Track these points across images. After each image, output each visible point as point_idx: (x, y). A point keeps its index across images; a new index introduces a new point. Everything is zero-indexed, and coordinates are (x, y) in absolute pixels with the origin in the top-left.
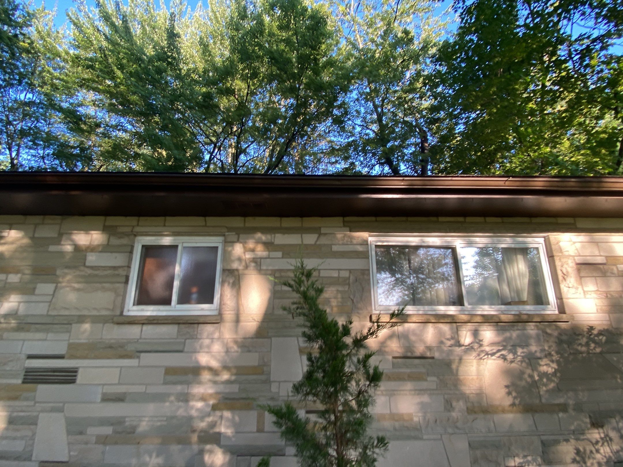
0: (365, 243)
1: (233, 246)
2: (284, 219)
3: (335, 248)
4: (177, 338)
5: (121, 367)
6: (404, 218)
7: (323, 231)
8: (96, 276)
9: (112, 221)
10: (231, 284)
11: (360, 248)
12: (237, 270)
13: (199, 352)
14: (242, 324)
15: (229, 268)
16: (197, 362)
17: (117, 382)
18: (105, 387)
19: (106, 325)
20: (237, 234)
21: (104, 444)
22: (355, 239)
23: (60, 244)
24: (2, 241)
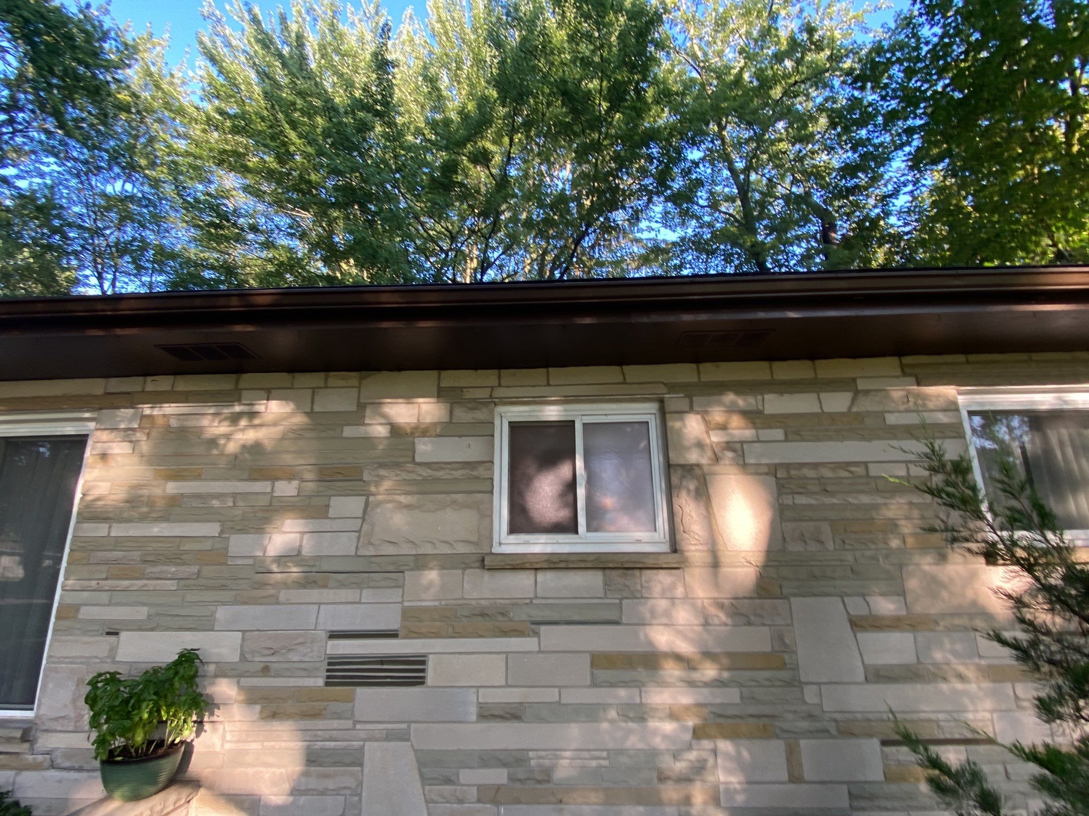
0: (952, 407)
1: (682, 419)
2: (777, 365)
3: (891, 419)
4: (606, 597)
5: (507, 653)
6: (1023, 356)
7: (861, 385)
8: (438, 480)
9: (453, 378)
10: (693, 494)
11: (943, 418)
12: (699, 465)
13: (650, 625)
14: (725, 570)
15: (682, 462)
16: (650, 643)
17: (503, 683)
18: (481, 691)
19: (468, 571)
20: (686, 396)
21: (495, 802)
22: (931, 401)
23: (364, 424)
24: (257, 421)
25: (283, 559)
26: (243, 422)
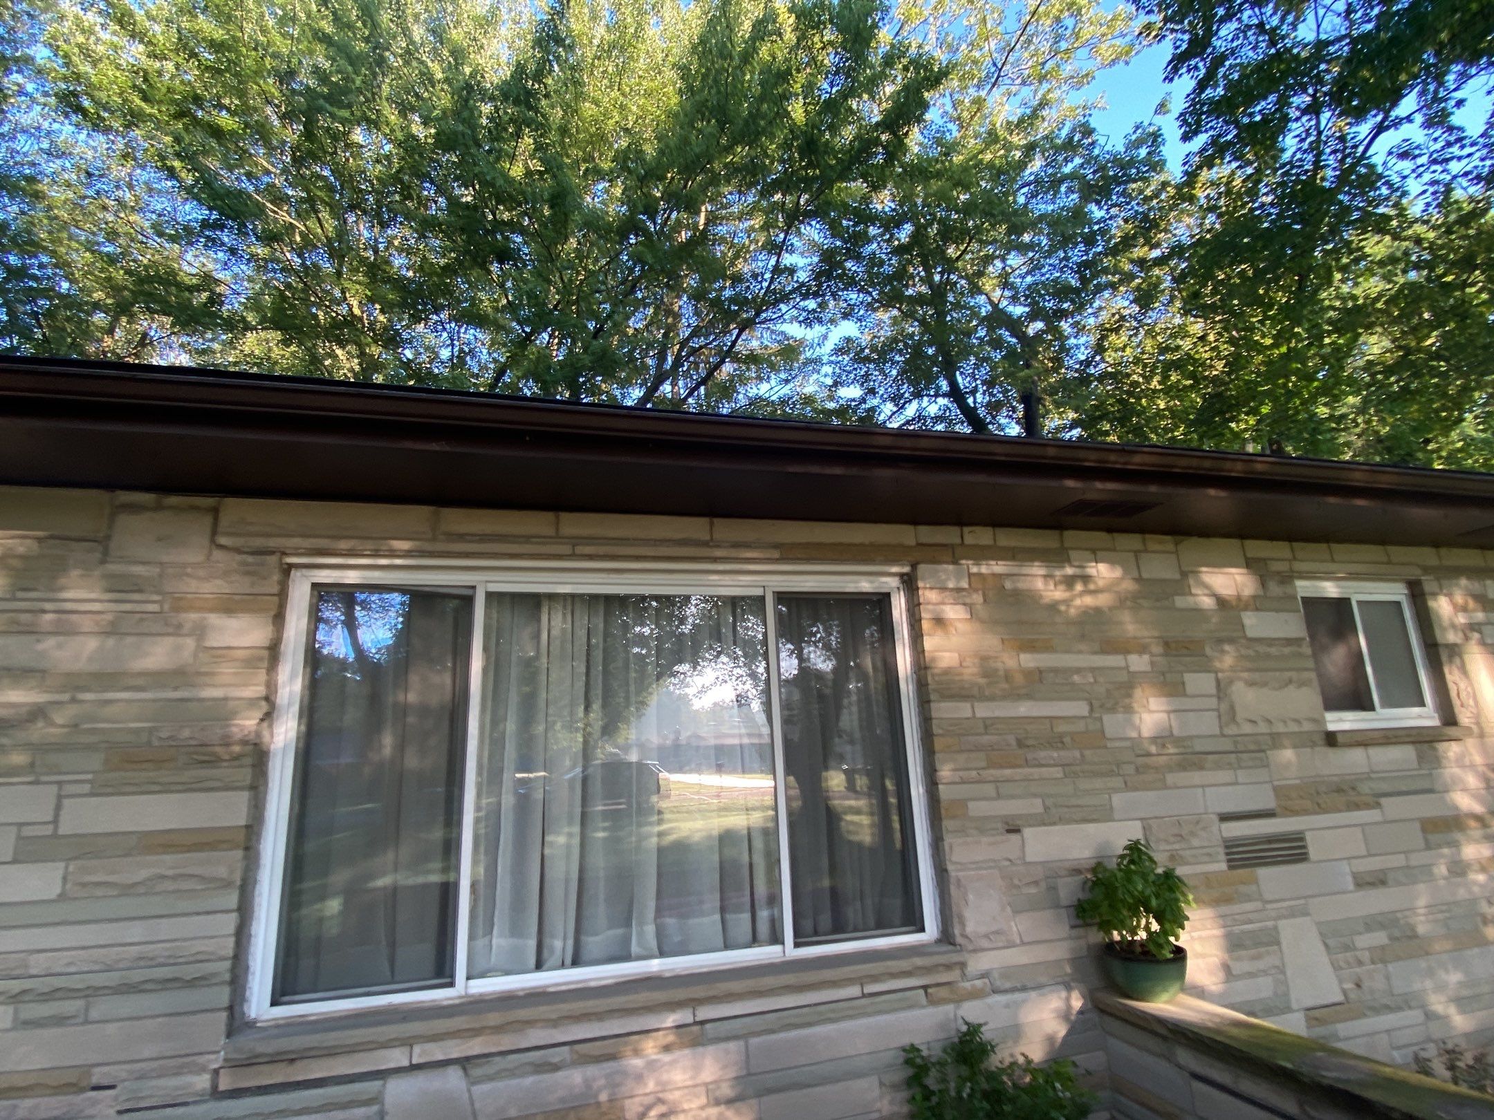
1: (1436, 601)
4: (1420, 769)
5: (1362, 825)
9: (1258, 548)
10: (1461, 671)
12: (1455, 646)
13: (1452, 790)
15: (1445, 643)
17: (1366, 853)
18: (1351, 861)
19: (1315, 749)
20: (1435, 579)
21: (1384, 961)
23: (1191, 594)
24: (1092, 587)
25: (1159, 741)
26: (1079, 587)
